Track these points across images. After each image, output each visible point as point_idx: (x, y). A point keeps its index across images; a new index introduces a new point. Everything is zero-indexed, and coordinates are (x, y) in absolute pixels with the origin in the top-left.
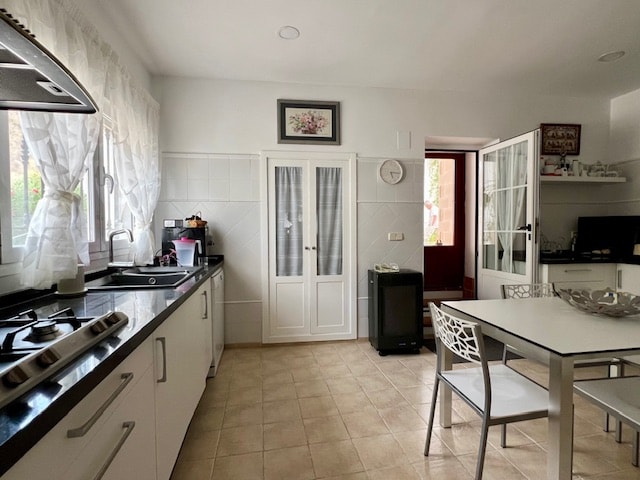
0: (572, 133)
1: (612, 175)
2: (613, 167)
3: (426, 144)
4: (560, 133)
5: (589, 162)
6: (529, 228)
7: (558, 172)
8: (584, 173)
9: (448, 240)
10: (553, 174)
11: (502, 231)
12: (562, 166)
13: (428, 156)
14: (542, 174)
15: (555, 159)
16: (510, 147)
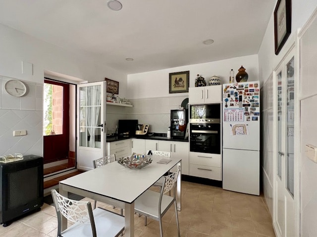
0: (116, 85)
1: (129, 104)
2: (129, 101)
3: (45, 74)
4: (112, 84)
5: (122, 98)
6: (102, 126)
7: (112, 101)
8: (121, 102)
9: (59, 131)
10: (110, 101)
11: (89, 127)
12: (113, 98)
13: (46, 82)
14: (107, 101)
15: (110, 94)
16: (93, 86)
